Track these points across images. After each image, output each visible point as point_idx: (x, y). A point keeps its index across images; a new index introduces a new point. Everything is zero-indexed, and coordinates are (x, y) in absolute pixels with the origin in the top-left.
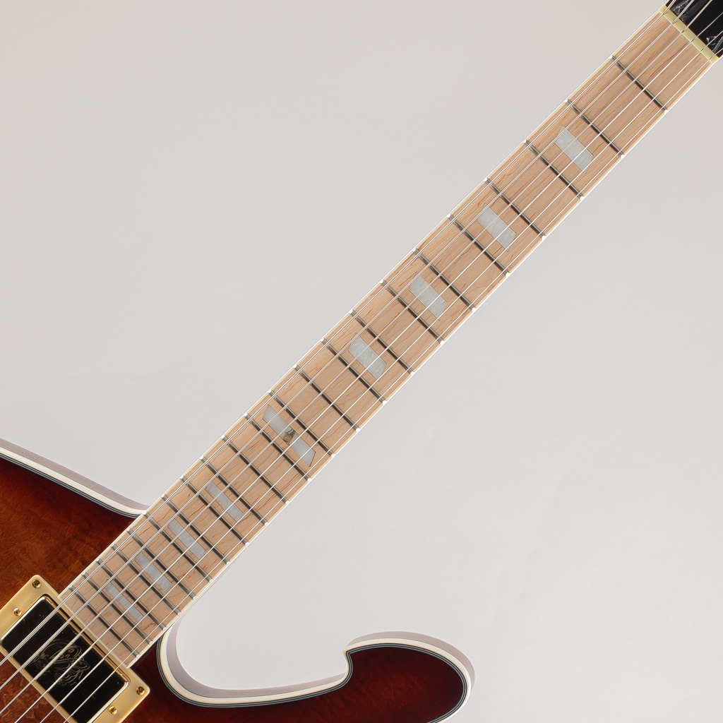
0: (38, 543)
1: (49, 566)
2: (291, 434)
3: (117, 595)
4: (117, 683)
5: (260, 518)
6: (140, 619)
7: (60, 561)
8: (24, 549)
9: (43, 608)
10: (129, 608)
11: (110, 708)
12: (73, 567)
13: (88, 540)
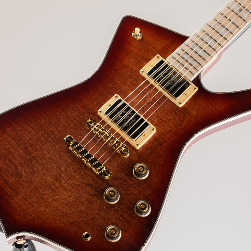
0: (158, 46)
1: (162, 52)
2: (241, 10)
3: (186, 57)
4: (188, 84)
5: (232, 34)
6: (195, 64)
7: (165, 51)
8: (153, 47)
9: (162, 62)
10: (191, 61)
11: (185, 94)
12: (170, 52)
13: (174, 44)
